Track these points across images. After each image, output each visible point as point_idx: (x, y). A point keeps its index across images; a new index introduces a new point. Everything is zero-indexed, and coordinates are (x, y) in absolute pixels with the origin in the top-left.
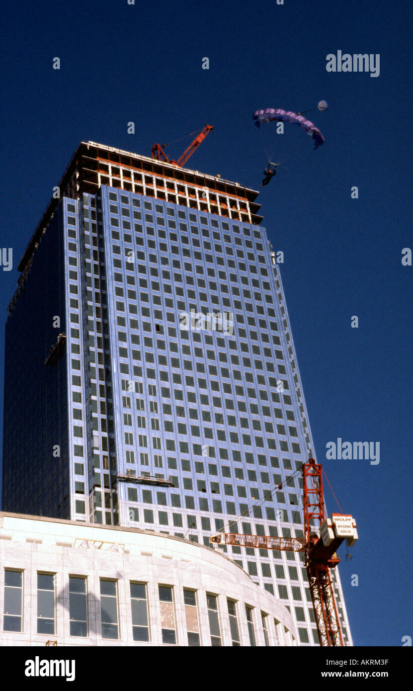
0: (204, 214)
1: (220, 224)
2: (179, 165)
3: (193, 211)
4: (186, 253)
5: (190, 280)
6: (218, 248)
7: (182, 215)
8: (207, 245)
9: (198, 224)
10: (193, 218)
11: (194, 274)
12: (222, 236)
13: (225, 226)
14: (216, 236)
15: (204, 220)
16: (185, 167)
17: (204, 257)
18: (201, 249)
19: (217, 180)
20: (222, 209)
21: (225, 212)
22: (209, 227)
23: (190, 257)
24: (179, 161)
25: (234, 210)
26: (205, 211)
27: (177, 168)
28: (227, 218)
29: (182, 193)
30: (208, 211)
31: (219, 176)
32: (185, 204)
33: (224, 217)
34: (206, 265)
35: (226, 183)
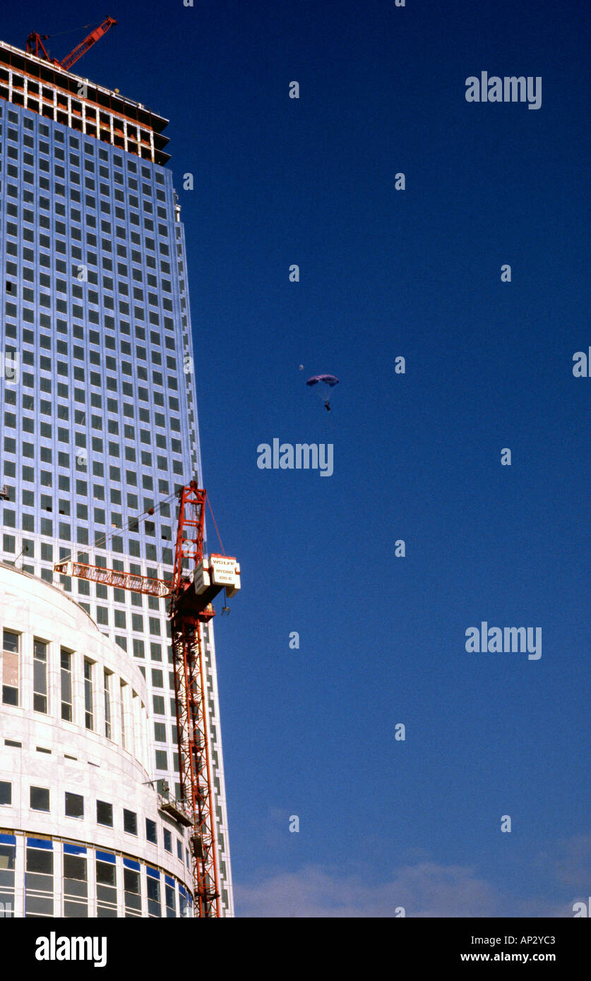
0: (91, 140)
1: (111, 157)
2: (64, 67)
3: (75, 134)
4: (60, 189)
5: (60, 228)
6: (105, 190)
7: (59, 136)
8: (90, 184)
9: (80, 152)
10: (74, 143)
11: (66, 220)
12: (111, 173)
13: (118, 161)
14: (104, 172)
15: (89, 149)
16: (71, 71)
17: (83, 199)
18: (80, 187)
19: (114, 96)
20: (116, 137)
21: (119, 141)
22: (95, 158)
23: (64, 195)
24: (64, 61)
25: (132, 140)
26: (93, 136)
27: (60, 70)
28: (123, 151)
29: (63, 106)
30: (96, 137)
31: (117, 90)
32: (66, 123)
33: (118, 148)
34: (86, 210)
35: (126, 102)
